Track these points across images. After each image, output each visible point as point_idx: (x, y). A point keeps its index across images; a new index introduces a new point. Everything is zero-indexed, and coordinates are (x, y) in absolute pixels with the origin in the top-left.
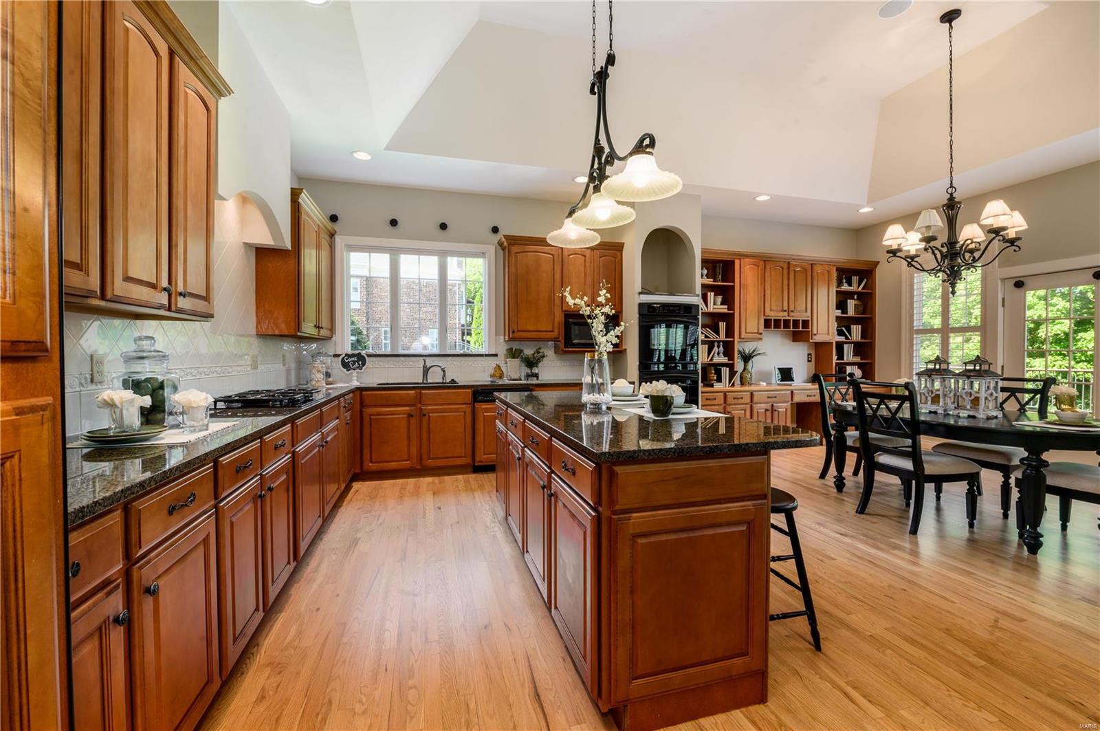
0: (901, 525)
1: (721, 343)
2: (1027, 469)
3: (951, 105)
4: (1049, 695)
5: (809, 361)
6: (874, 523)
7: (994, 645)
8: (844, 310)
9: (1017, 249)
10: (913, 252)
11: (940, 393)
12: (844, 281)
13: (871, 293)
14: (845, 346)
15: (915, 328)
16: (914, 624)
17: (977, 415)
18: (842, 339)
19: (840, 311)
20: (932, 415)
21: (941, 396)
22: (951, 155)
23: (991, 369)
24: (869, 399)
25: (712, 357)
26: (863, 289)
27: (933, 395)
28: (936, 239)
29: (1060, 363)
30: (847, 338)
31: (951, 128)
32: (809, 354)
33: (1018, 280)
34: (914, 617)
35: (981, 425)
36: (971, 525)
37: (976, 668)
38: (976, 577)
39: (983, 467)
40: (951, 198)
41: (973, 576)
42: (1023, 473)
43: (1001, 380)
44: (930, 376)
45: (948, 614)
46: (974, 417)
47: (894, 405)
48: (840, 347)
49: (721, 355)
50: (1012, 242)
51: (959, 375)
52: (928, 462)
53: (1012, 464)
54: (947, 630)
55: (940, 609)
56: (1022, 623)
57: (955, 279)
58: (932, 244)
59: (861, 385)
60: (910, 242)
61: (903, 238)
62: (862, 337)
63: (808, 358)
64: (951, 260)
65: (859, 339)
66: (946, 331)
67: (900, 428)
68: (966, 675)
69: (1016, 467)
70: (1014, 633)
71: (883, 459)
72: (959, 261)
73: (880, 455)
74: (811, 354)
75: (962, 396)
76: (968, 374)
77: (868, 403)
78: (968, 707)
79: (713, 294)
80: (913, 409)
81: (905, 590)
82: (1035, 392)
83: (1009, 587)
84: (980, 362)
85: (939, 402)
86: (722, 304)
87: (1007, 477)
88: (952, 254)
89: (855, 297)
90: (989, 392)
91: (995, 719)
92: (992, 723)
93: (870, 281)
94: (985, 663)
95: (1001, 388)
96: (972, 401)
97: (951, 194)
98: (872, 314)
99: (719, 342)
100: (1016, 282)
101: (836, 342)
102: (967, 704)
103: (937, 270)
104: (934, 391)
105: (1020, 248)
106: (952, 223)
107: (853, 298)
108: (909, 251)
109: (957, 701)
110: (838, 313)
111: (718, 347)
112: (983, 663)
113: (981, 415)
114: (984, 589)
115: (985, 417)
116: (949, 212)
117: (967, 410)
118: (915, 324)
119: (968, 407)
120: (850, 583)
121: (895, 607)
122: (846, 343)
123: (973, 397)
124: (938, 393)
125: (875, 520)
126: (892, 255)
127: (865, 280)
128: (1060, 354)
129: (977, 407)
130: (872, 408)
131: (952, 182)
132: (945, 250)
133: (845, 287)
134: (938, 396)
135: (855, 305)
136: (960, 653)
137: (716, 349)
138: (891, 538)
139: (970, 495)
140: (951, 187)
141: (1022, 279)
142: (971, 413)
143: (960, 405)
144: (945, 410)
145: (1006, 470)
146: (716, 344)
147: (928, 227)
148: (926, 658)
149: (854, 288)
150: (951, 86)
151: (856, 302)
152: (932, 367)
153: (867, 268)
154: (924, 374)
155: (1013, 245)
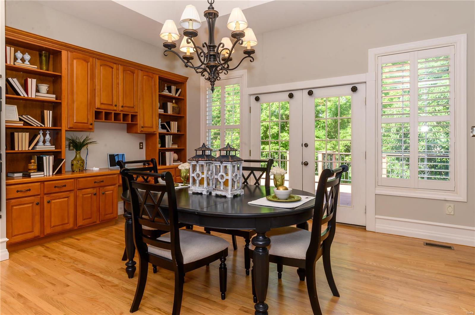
1: (48, 132)
5: (140, 148)
8: (166, 110)
10: (188, 54)
12: (166, 88)
13: (184, 100)
14: (167, 137)
18: (164, 131)
19: (163, 111)
21: (205, 179)
25: (36, 145)
26: (178, 96)
30: (168, 131)
32: (140, 143)
40: (211, 7)
44: (198, 162)
48: (162, 137)
49: (48, 143)
62: (178, 131)
63: (140, 146)
65: (176, 132)
66: (222, 127)
74: (142, 143)
79: (34, 81)
82: (262, 170)
85: (203, 185)
86: (48, 92)
88: (211, 55)
89: (174, 102)
93: (183, 90)
97: (211, 4)
98: (184, 115)
99: (44, 130)
100: (256, 97)
101: (159, 134)
105: (253, 59)
106: (211, 29)
107: (172, 102)
110: (161, 111)
111: (44, 135)
113: (229, 194)
116: (209, 20)
117: (221, 190)
119: (222, 188)
122: (167, 134)
124: (203, 176)
126: (167, 49)
127: (180, 90)
129: (227, 187)
133: (166, 93)
134: (203, 179)
135: (173, 107)
137: (40, 137)
141: (259, 96)
142: (223, 193)
143: (216, 186)
144: (207, 192)
146: (41, 132)
149: (173, 94)
151: (175, 105)
152: (200, 153)
153: (180, 81)
154: (194, 160)
155: (249, 56)
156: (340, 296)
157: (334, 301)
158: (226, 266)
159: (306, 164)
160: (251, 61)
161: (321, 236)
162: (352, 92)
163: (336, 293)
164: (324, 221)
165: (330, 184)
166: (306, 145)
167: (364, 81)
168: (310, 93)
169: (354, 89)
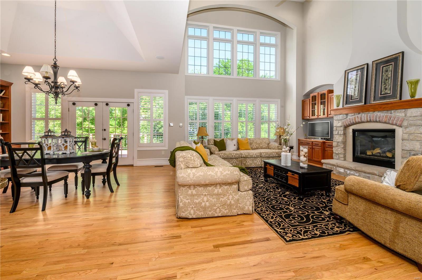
0: (36, 209)
2: (86, 169)
3: (55, 24)
4: (108, 246)
6: (22, 214)
7: (87, 240)
9: (78, 90)
10: (37, 82)
11: (51, 145)
13: (8, 98)
15: (33, 117)
16: (56, 253)
17: (67, 152)
20: (48, 155)
21: (52, 147)
22: (55, 45)
23: (71, 134)
24: (17, 152)
26: (3, 95)
27: (48, 146)
28: (50, 79)
29: (79, 132)
31: (55, 34)
33: (74, 102)
34: (55, 250)
35: (68, 156)
36: (66, 197)
37: (85, 254)
38: (74, 217)
39: (69, 172)
40: (55, 64)
41: (73, 217)
42: (85, 171)
43: (75, 138)
44: (46, 138)
45: (69, 239)
46: (65, 153)
47: (31, 153)
50: (77, 88)
51: (59, 137)
52: (49, 176)
53: (78, 168)
54: (70, 246)
55: (64, 239)
56: (93, 226)
57: (57, 97)
58: (48, 80)
59: (11, 145)
60: (36, 77)
61: (34, 74)
62: (3, 120)
64: (55, 89)
65: (1, 121)
66: (46, 119)
67: (35, 163)
68: (83, 260)
69: (80, 169)
70: (91, 231)
71: (25, 180)
72: (59, 90)
73: (23, 179)
75: (60, 146)
76: (63, 136)
77: (16, 153)
78: (87, 273)
80: (42, 154)
81: (47, 240)
82: (83, 142)
83: (85, 215)
84: (67, 132)
85: (51, 149)
87: (76, 174)
88: (56, 87)
90: (70, 143)
91: (97, 270)
92: (96, 273)
93: (7, 92)
94: (87, 250)
95: (75, 141)
96: (64, 147)
97: (55, 62)
98: (9, 108)
100: (73, 103)
102: (86, 273)
103: (49, 92)
104: (49, 145)
105: (79, 90)
106: (55, 74)
108: (35, 81)
109: (82, 274)
112: (86, 250)
113: (68, 152)
114: (77, 220)
115: (70, 153)
116: (54, 69)
117: (63, 151)
118: (33, 116)
119: (63, 150)
120: (16, 254)
121: (45, 251)
123: (65, 146)
124: (50, 145)
125: (22, 213)
126: (27, 80)
127: (4, 91)
128: (79, 129)
129: (67, 149)
130: (19, 156)
131: (55, 56)
132: (53, 84)
134: (50, 147)
136: (77, 253)
138: (33, 218)
139: (65, 185)
140: (55, 59)
141: (75, 102)
142: (64, 152)
143: (60, 149)
144: (54, 152)
145: (76, 171)
147: (47, 72)
148: (66, 266)
150: (55, 17)
152: (47, 134)
153: (5, 85)
154: (44, 138)
155: (77, 89)
156: (120, 185)
157: (118, 187)
158: (68, 183)
159: (105, 139)
160: (78, 91)
161: (113, 162)
162: (127, 106)
163: (118, 185)
164: (114, 157)
165: (116, 143)
166: (105, 130)
167: (133, 102)
168: (107, 104)
169: (128, 105)
